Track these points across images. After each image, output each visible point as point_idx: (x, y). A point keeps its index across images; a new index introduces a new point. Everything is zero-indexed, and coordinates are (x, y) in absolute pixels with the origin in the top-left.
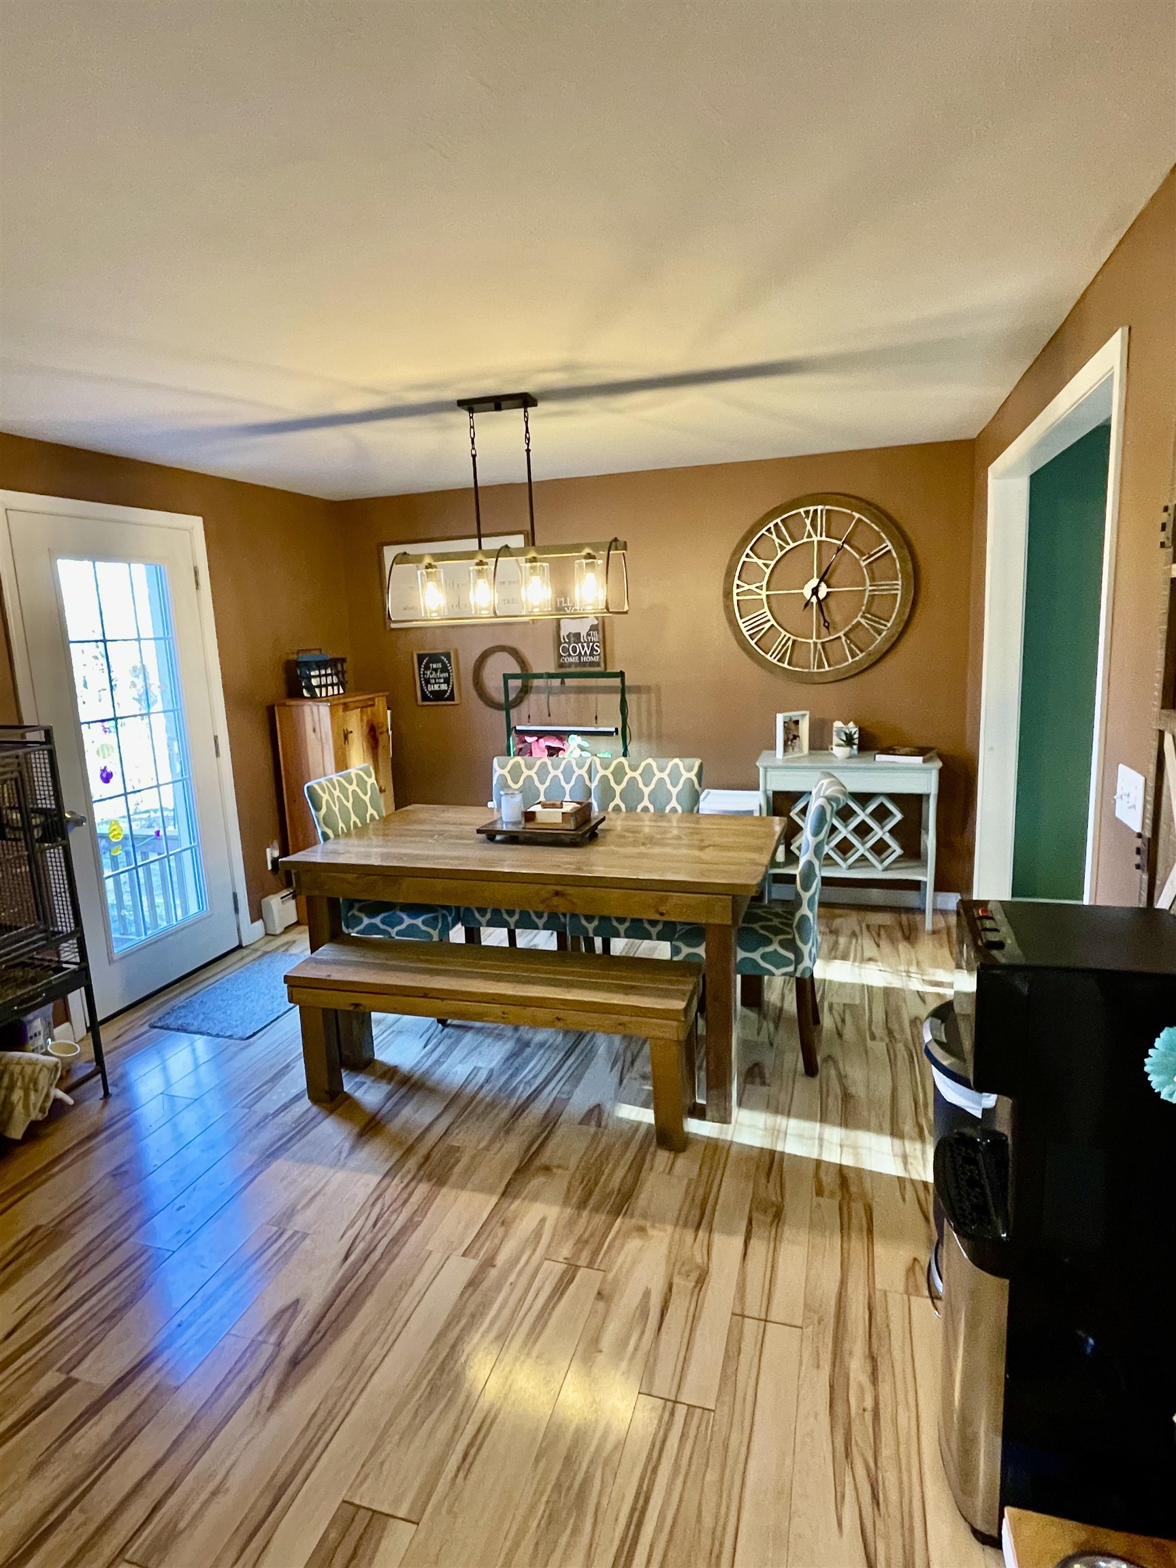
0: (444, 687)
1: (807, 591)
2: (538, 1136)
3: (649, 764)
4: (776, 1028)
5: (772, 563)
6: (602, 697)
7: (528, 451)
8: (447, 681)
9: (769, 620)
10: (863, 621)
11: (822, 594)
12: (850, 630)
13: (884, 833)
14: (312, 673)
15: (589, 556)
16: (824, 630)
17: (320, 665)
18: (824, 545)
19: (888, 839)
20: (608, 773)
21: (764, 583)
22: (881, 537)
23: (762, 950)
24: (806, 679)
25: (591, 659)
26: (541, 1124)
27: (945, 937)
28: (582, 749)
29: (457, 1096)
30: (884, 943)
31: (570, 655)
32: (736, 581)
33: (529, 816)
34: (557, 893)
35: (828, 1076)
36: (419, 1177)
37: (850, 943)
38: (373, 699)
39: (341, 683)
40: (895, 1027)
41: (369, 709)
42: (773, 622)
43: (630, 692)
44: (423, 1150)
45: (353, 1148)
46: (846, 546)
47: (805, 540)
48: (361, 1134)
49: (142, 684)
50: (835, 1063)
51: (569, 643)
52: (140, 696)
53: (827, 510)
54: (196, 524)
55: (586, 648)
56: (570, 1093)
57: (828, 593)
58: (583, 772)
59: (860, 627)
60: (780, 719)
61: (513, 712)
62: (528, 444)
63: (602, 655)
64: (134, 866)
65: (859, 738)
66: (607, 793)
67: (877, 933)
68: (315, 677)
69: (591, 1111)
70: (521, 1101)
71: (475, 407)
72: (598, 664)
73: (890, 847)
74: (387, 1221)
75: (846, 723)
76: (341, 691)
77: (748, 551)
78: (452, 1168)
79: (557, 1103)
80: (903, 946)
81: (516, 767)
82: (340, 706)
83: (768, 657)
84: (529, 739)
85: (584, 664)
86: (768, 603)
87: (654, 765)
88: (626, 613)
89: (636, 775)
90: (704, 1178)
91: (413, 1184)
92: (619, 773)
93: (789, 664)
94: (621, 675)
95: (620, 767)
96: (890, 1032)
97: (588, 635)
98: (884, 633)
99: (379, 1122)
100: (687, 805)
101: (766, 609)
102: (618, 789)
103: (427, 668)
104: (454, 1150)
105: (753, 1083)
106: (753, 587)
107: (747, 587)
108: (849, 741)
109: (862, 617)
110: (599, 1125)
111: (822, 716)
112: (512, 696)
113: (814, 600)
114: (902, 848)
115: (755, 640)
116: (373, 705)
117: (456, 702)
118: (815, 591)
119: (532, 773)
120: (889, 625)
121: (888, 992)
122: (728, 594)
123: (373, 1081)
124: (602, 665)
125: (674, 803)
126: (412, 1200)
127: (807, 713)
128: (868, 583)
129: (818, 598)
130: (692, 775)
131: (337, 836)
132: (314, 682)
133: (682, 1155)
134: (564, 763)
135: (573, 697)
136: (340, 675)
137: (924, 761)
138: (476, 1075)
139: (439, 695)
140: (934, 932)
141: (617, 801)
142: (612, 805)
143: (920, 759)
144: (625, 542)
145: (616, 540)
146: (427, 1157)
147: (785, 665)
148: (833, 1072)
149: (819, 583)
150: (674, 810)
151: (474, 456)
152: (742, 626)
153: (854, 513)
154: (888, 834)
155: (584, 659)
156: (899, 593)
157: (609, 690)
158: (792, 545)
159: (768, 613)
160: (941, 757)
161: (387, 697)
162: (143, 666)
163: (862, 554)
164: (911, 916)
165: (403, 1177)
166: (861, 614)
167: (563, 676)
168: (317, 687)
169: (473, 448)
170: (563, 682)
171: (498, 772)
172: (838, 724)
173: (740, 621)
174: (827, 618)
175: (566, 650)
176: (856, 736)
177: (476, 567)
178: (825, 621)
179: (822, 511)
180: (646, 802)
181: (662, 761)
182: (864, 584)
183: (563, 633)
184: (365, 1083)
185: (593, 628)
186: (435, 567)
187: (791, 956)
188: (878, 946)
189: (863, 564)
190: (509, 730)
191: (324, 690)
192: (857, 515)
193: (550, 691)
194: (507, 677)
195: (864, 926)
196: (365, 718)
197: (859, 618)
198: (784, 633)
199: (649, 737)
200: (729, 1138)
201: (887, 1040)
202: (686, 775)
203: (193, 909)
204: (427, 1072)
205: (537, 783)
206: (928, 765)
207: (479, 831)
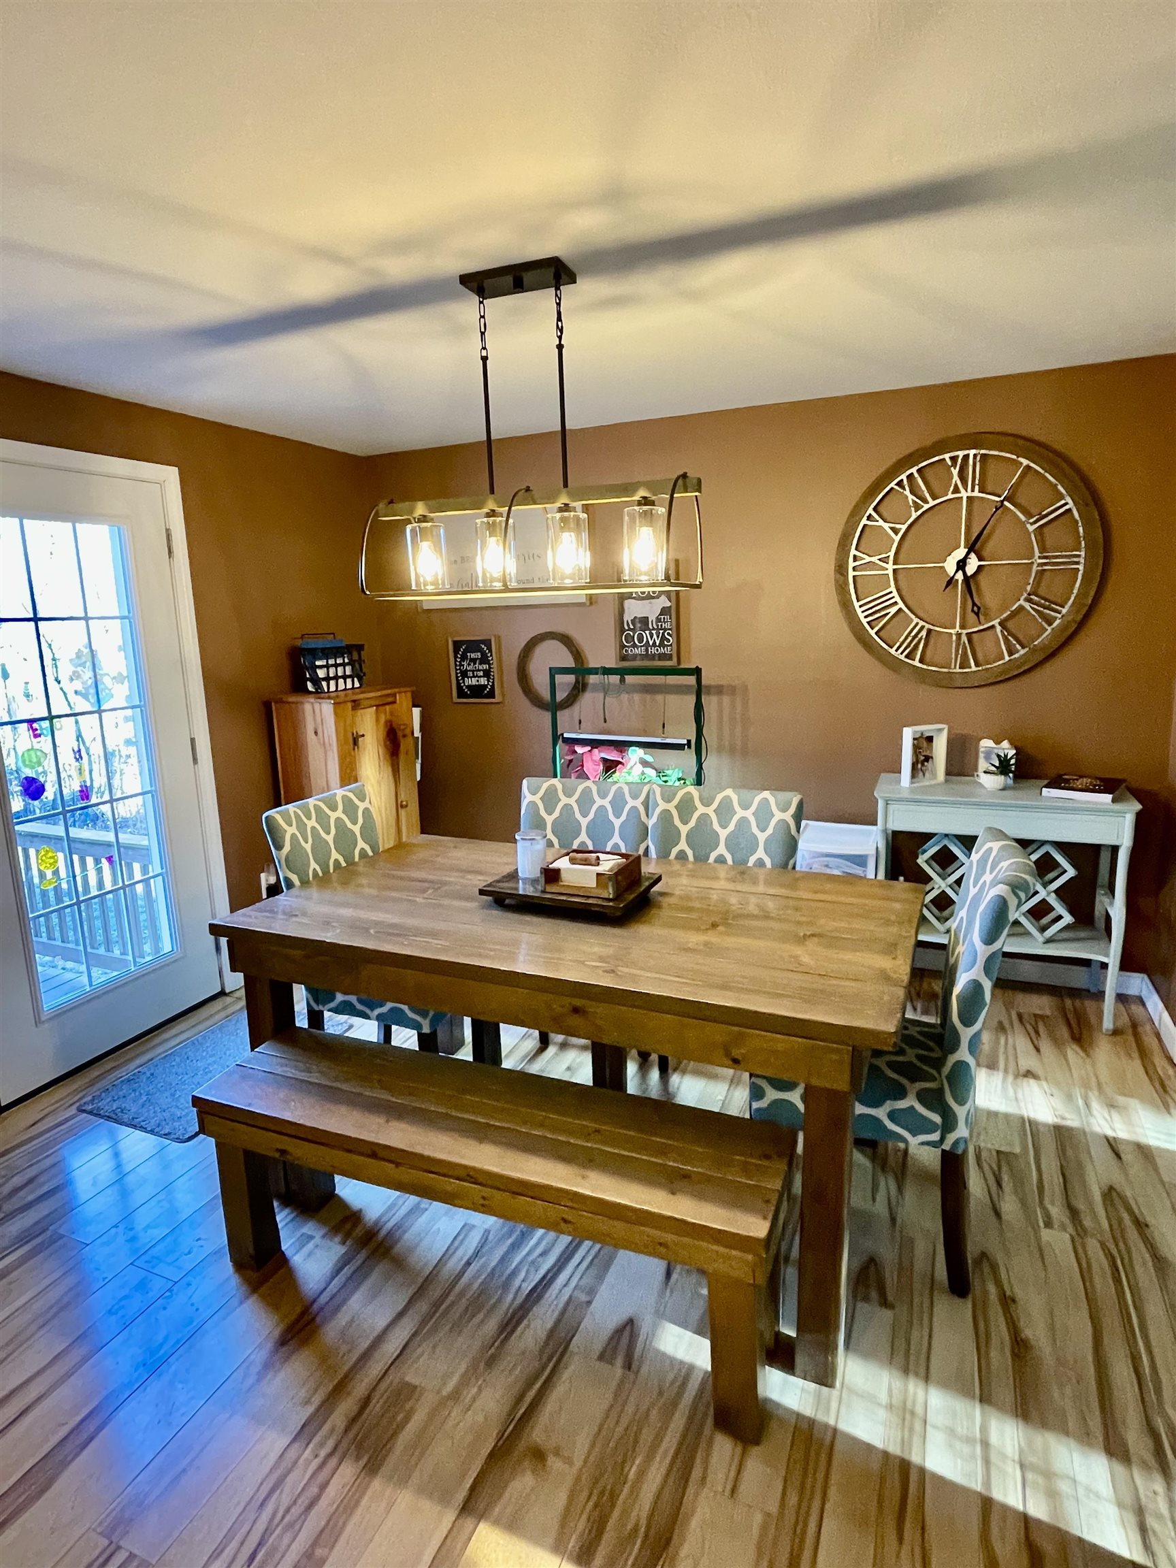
0: (483, 681)
1: (950, 566)
2: (536, 1377)
3: (728, 797)
4: (900, 1189)
5: (904, 527)
6: (672, 699)
7: (560, 347)
8: (487, 674)
9: (896, 603)
10: (1027, 606)
11: (971, 568)
12: (1006, 619)
13: (1049, 894)
14: (318, 663)
15: (645, 501)
16: (971, 617)
17: (327, 653)
18: (976, 504)
19: (1053, 900)
20: (671, 807)
21: (892, 554)
22: (1058, 491)
23: (889, 1105)
24: (945, 682)
25: (662, 650)
26: (541, 1351)
27: (1131, 1039)
28: (645, 764)
29: (430, 1279)
30: (1045, 1045)
31: (635, 646)
32: (853, 552)
33: (552, 876)
34: (576, 1010)
35: (986, 1293)
36: (344, 1444)
37: (997, 1042)
38: (394, 695)
39: (358, 674)
40: (1081, 1206)
41: (388, 707)
42: (901, 605)
43: (708, 693)
44: (360, 1388)
45: (267, 1366)
46: (1006, 503)
47: (950, 496)
48: (283, 1342)
49: (91, 674)
50: (994, 1268)
51: (634, 630)
52: (87, 689)
53: (983, 456)
54: (171, 475)
55: (655, 636)
56: (592, 1292)
57: (980, 567)
58: (638, 803)
59: (1022, 614)
60: (908, 734)
61: (562, 716)
62: (560, 338)
63: (675, 646)
64: (75, 901)
65: (1015, 764)
66: (668, 836)
67: (1034, 1026)
68: (321, 667)
69: (619, 1332)
70: (520, 1300)
71: (488, 283)
72: (670, 657)
73: (1054, 909)
74: (274, 1549)
75: (998, 742)
76: (357, 684)
77: (870, 511)
78: (395, 1434)
79: (571, 1308)
80: (1073, 1053)
81: (552, 792)
82: (349, 704)
83: (892, 651)
84: (580, 750)
85: (653, 657)
86: (896, 580)
87: (735, 798)
88: (698, 586)
89: (710, 811)
90: (790, 1518)
91: (333, 1461)
92: (686, 808)
93: (921, 661)
94: (697, 672)
95: (687, 800)
96: (1074, 1213)
97: (658, 620)
98: (1058, 622)
99: (313, 1319)
100: (779, 859)
101: (893, 588)
102: (684, 830)
103: (464, 658)
104: (407, 1392)
105: (866, 1299)
106: (875, 559)
107: (868, 559)
108: (1003, 767)
109: (1028, 600)
110: (628, 1365)
111: (965, 732)
112: (561, 696)
113: (960, 576)
114: (1071, 912)
115: (876, 629)
116: (394, 702)
117: (498, 698)
118: (961, 565)
119: (572, 801)
120: (1064, 611)
121: (1061, 1134)
122: (841, 569)
123: (323, 1237)
124: (675, 659)
125: (760, 853)
126: (323, 1503)
127: (945, 727)
128: (1037, 553)
129: (965, 573)
130: (788, 816)
131: (305, 883)
132: (321, 673)
133: (755, 1451)
134: (614, 789)
135: (637, 697)
136: (357, 666)
137: (1114, 801)
138: (462, 1242)
139: (477, 691)
140: (1116, 1032)
141: (683, 845)
142: (674, 852)
143: (1108, 798)
144: (699, 481)
145: (684, 476)
146: (366, 1402)
147: (916, 663)
148: (992, 1289)
149: (968, 554)
150: (761, 863)
151: (484, 359)
152: (859, 611)
153: (1021, 460)
154: (1053, 895)
155: (653, 650)
156: (1081, 567)
157: (680, 690)
158: (932, 503)
159: (895, 593)
160: (1138, 794)
161: (413, 692)
162: (92, 651)
163: (1029, 515)
164: (1078, 1003)
165: (321, 1445)
166: (1025, 595)
167: (622, 672)
168: (324, 679)
169: (484, 348)
170: (622, 680)
171: (527, 798)
172: (986, 743)
173: (857, 605)
174: (976, 600)
175: (630, 639)
176: (1013, 761)
177: (485, 520)
178: (974, 604)
179: (975, 456)
180: (721, 850)
181: (746, 794)
182: (1031, 556)
183: (628, 617)
184: (311, 1237)
185: (665, 611)
186: (432, 520)
187: (936, 1118)
188: (1038, 1050)
189: (1031, 528)
190: (556, 737)
191: (332, 683)
192: (1025, 462)
193: (606, 690)
194: (554, 672)
195: (1014, 1017)
196: (383, 720)
197: (1022, 602)
198: (916, 620)
199: (732, 751)
200: (832, 1422)
201: (1071, 1229)
202: (778, 816)
203: (167, 946)
204: (398, 1226)
205: (578, 815)
206: (1117, 807)
207: (482, 892)
